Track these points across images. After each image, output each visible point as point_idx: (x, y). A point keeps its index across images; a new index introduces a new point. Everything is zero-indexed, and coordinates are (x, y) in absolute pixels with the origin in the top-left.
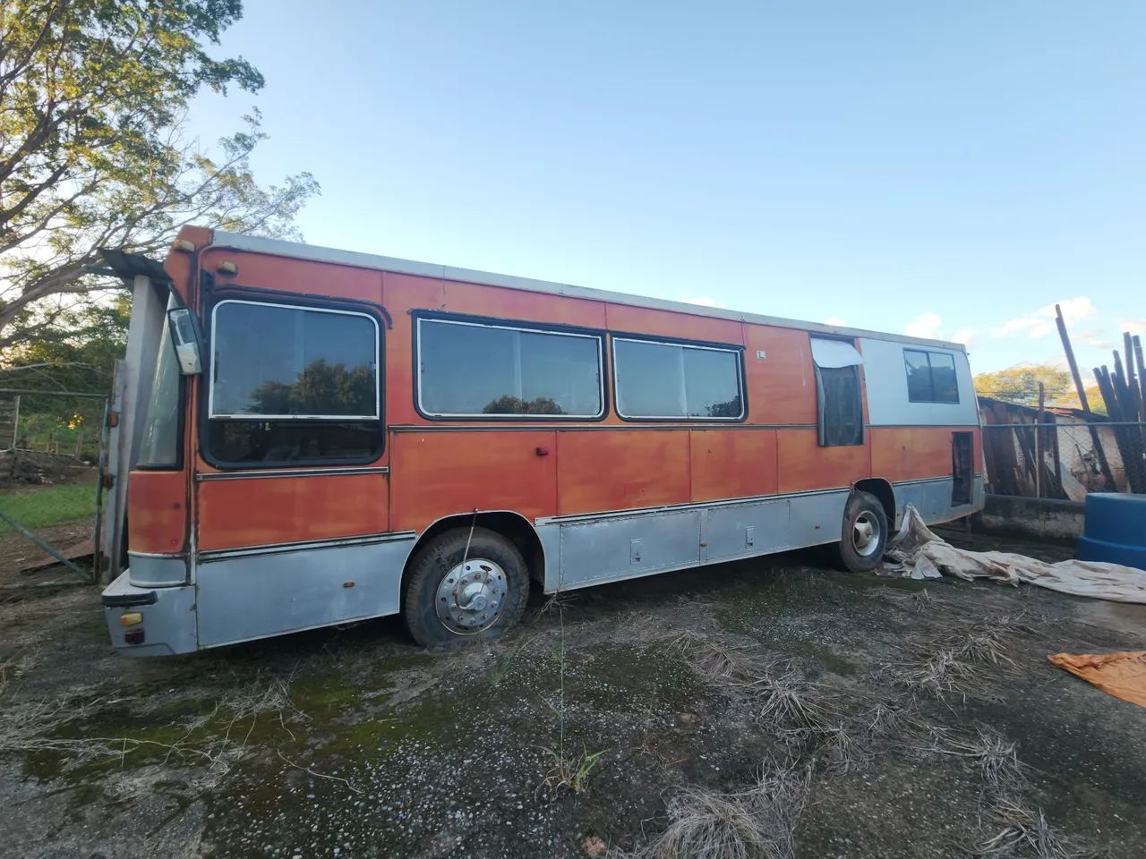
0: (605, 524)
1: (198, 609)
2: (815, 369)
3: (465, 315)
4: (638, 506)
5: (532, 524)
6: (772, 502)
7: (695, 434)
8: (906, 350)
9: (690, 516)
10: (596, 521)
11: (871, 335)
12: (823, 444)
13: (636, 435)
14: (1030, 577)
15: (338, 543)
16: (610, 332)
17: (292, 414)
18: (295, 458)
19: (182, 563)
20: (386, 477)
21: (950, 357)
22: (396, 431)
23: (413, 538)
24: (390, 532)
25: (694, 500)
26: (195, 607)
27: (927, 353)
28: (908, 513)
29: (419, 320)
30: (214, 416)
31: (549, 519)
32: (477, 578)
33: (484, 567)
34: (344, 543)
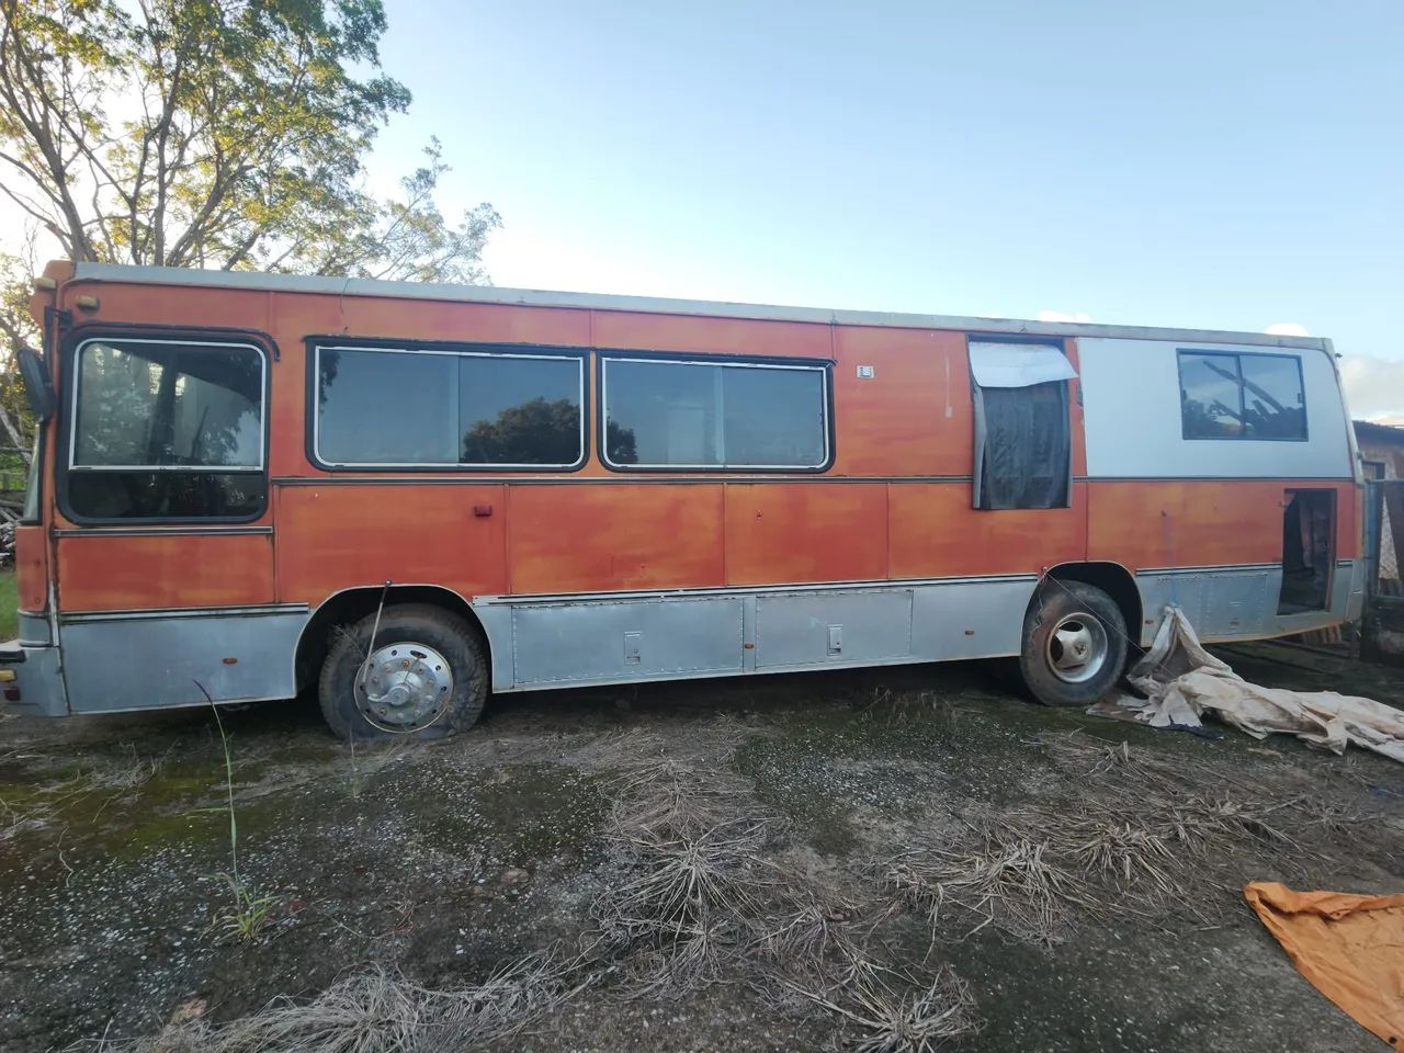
0: (580, 609)
1: (68, 673)
2: (973, 391)
3: (378, 340)
4: (633, 586)
5: (470, 604)
6: (878, 590)
7: (732, 490)
8: (1181, 352)
9: (722, 605)
10: (567, 603)
11: (1101, 332)
12: (978, 505)
13: (633, 491)
14: (1372, 740)
15: (214, 613)
16: (595, 349)
17: (160, 464)
18: (162, 515)
19: (44, 622)
20: (270, 539)
21: (1294, 361)
22: (282, 484)
23: (306, 612)
24: (277, 603)
25: (732, 581)
26: (62, 670)
27: (1236, 355)
28: (1168, 621)
29: (318, 348)
30: (75, 468)
31: (494, 599)
32: (404, 665)
33: (413, 653)
34: (220, 612)
